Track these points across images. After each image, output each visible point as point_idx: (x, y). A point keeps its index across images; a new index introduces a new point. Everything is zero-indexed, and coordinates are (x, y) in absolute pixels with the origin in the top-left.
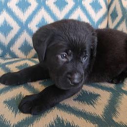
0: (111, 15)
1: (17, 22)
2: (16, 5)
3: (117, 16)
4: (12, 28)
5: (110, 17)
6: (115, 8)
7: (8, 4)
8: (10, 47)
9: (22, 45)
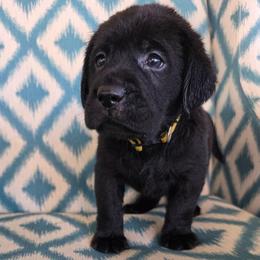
2: (18, 94)
9: (31, 182)
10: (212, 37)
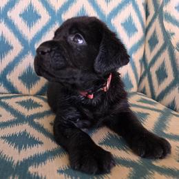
0: (149, 42)
1: (20, 40)
2: (20, 15)
3: (157, 42)
4: (12, 48)
5: (147, 45)
6: (155, 32)
7: (8, 13)
8: (6, 75)
9: (25, 73)
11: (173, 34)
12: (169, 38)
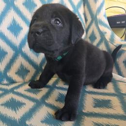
2: (8, 28)
3: (96, 38)
6: (93, 32)
10: (84, 6)
11: (106, 33)
12: (104, 35)
